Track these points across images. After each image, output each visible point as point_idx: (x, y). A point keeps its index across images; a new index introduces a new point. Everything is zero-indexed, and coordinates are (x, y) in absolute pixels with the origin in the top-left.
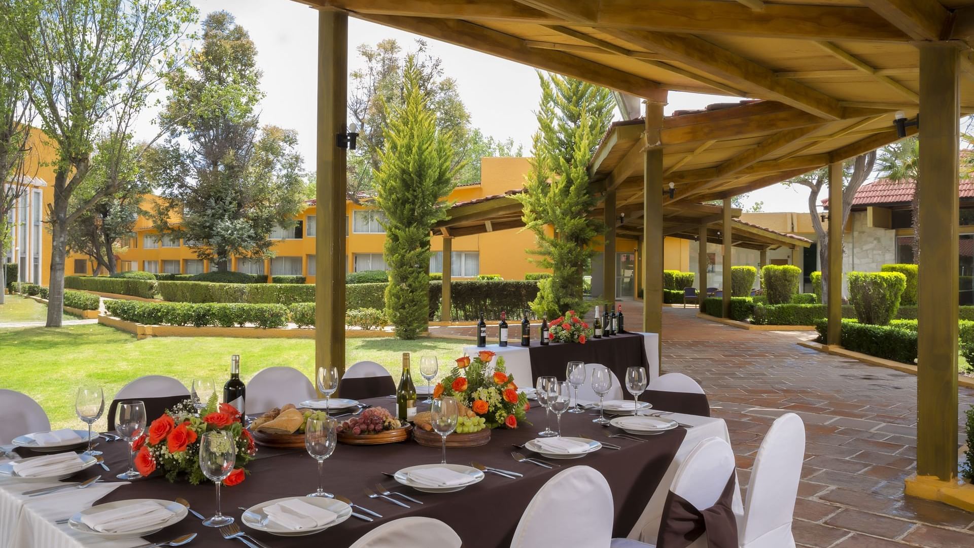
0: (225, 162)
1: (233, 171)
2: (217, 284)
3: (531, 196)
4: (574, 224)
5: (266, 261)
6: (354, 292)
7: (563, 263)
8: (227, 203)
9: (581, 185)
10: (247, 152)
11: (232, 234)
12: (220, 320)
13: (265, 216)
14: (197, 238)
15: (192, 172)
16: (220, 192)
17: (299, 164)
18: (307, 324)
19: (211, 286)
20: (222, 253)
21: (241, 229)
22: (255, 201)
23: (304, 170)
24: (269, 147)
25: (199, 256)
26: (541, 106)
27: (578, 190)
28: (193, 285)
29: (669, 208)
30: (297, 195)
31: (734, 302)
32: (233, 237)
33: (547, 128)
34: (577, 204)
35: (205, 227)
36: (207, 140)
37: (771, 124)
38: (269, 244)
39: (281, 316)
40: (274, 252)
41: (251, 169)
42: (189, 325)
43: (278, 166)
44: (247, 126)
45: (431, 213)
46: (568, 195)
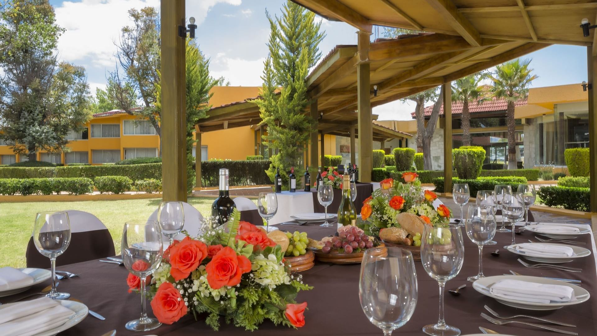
0: (33, 87)
1: (39, 93)
2: (33, 168)
3: (265, 101)
4: (297, 119)
5: (62, 155)
6: (135, 170)
7: (287, 144)
8: (36, 114)
9: (302, 93)
10: (49, 81)
11: (41, 135)
12: (42, 190)
13: (63, 123)
14: (13, 139)
15: (7, 93)
16: (29, 107)
17: (86, 89)
18: (107, 191)
19: (28, 169)
20: (32, 148)
21: (47, 132)
22: (55, 113)
23: (89, 93)
24: (63, 77)
25: (14, 151)
26: (270, 42)
27: (300, 96)
28: (13, 169)
29: (334, 115)
30: (85, 110)
31: (375, 171)
32: (41, 138)
33: (276, 56)
34: (298, 105)
35: (19, 131)
36: (18, 72)
37: (438, 48)
38: (66, 142)
39: (89, 185)
40: (69, 149)
41: (52, 92)
42: (17, 194)
43: (71, 91)
44: (48, 63)
45: (195, 114)
46: (292, 100)
